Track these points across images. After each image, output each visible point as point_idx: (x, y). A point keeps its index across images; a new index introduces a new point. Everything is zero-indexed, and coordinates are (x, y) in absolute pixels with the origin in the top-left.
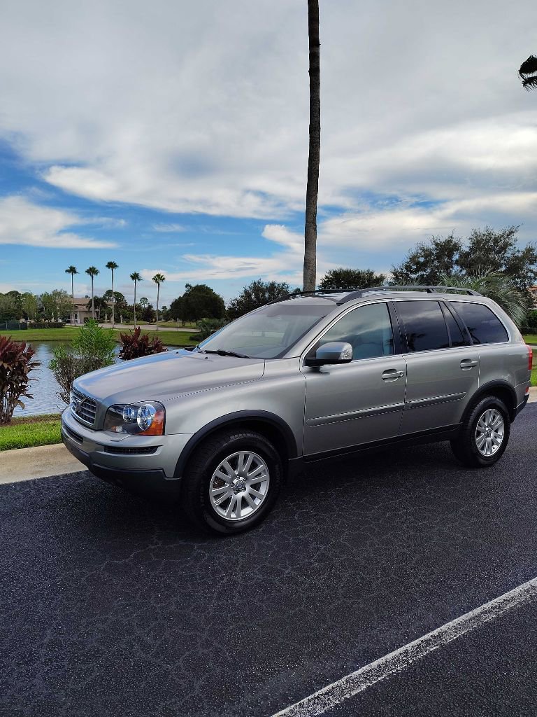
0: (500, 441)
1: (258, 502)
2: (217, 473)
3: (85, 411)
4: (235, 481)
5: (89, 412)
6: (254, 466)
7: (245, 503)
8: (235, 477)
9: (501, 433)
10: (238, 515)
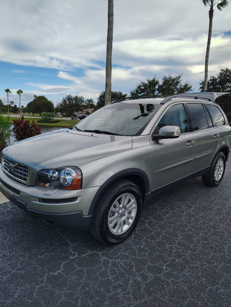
0: (222, 173)
1: (131, 221)
2: (112, 208)
3: (18, 172)
4: (120, 211)
5: (21, 173)
6: (129, 201)
7: (125, 223)
8: (120, 209)
9: (222, 169)
10: (122, 231)
